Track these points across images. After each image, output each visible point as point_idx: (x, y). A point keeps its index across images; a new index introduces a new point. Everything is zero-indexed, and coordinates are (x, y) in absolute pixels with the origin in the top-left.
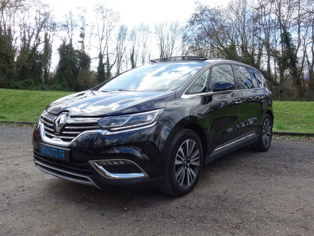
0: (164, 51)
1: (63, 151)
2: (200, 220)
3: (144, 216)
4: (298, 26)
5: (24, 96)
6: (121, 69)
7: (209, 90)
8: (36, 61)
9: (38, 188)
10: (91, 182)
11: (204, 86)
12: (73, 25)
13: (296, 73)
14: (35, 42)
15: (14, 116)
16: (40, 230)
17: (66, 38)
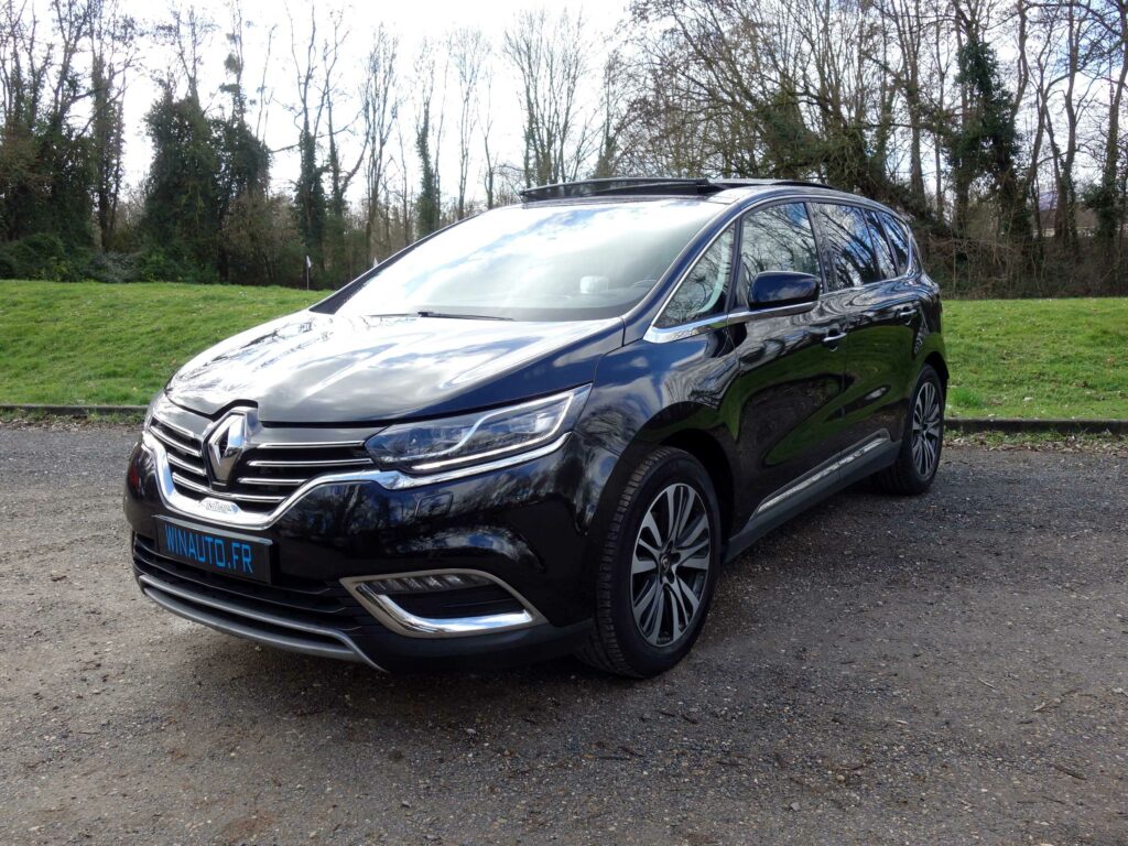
0: (539, 117)
1: (247, 547)
2: (725, 761)
3: (538, 756)
4: (1017, 18)
5: (41, 305)
6: (385, 187)
7: (736, 306)
8: (67, 162)
9: (154, 666)
10: (352, 650)
11: (718, 288)
12: (198, 22)
13: (1013, 192)
14: (56, 92)
15: (10, 384)
16: (192, 825)
17: (176, 76)
